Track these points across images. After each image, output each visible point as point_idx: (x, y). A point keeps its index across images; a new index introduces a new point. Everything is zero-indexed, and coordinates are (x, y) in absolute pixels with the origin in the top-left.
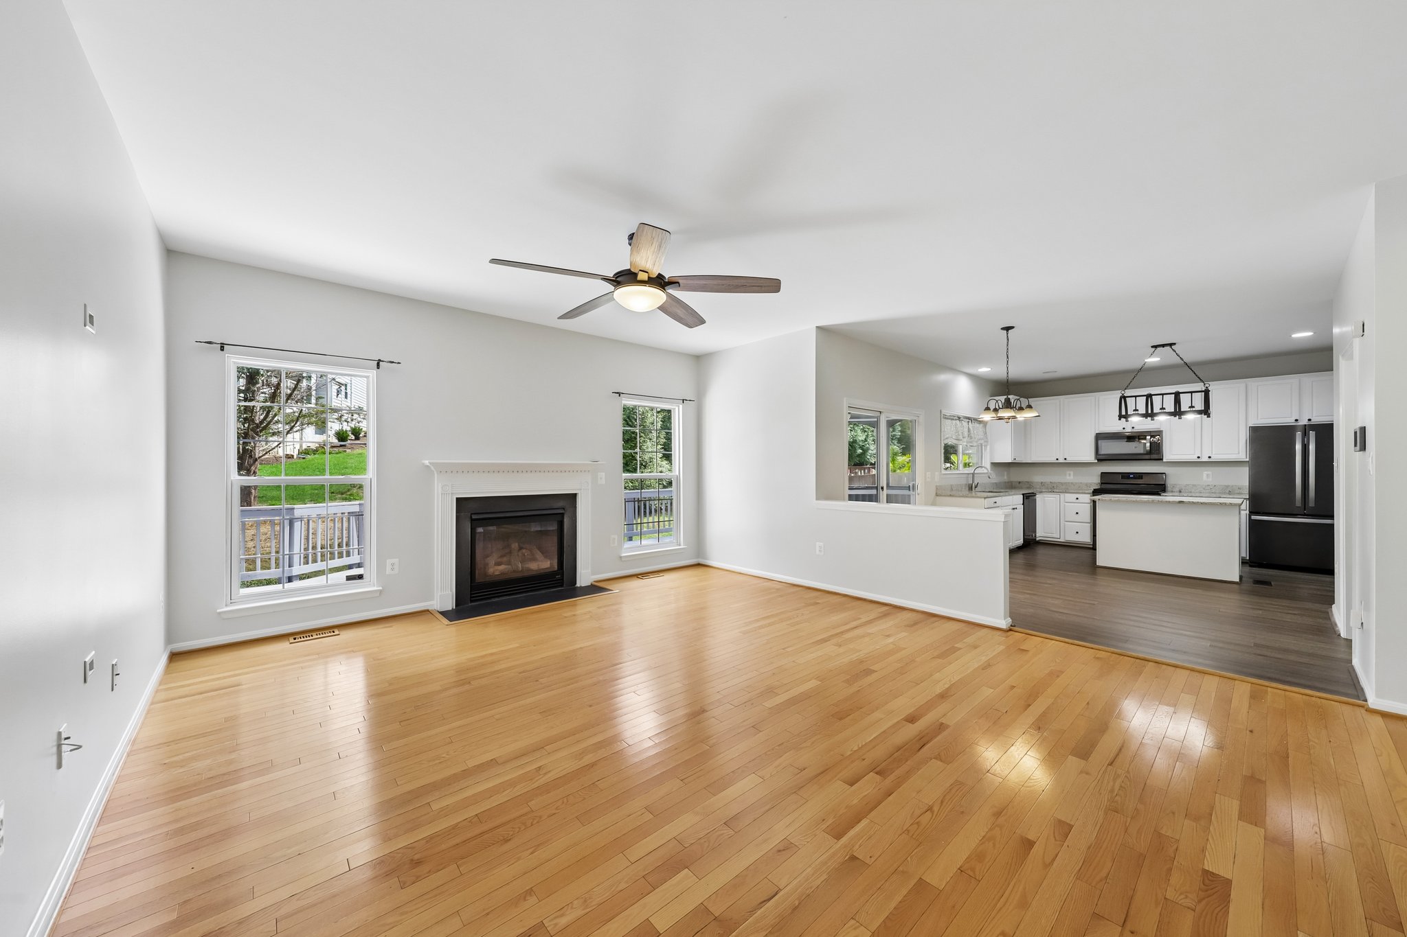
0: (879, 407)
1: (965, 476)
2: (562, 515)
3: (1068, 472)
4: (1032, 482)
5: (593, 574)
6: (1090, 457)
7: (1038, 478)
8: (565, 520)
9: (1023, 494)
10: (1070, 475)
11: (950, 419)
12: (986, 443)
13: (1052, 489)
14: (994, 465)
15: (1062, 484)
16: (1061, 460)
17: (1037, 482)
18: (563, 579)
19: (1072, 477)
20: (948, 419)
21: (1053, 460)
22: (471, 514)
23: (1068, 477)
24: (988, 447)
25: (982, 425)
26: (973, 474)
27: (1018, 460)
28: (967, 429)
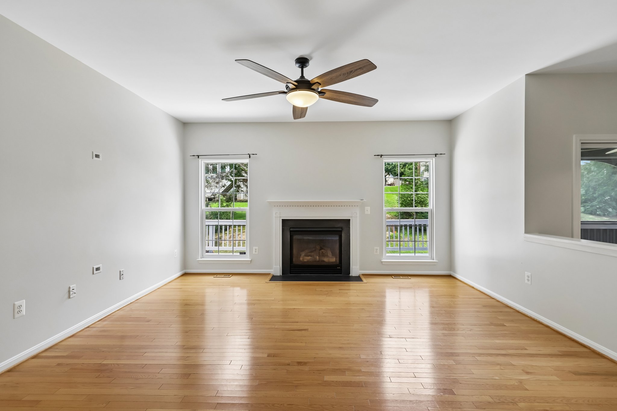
2: (341, 231)
5: (361, 269)
8: (342, 235)
18: (341, 270)
22: (290, 228)
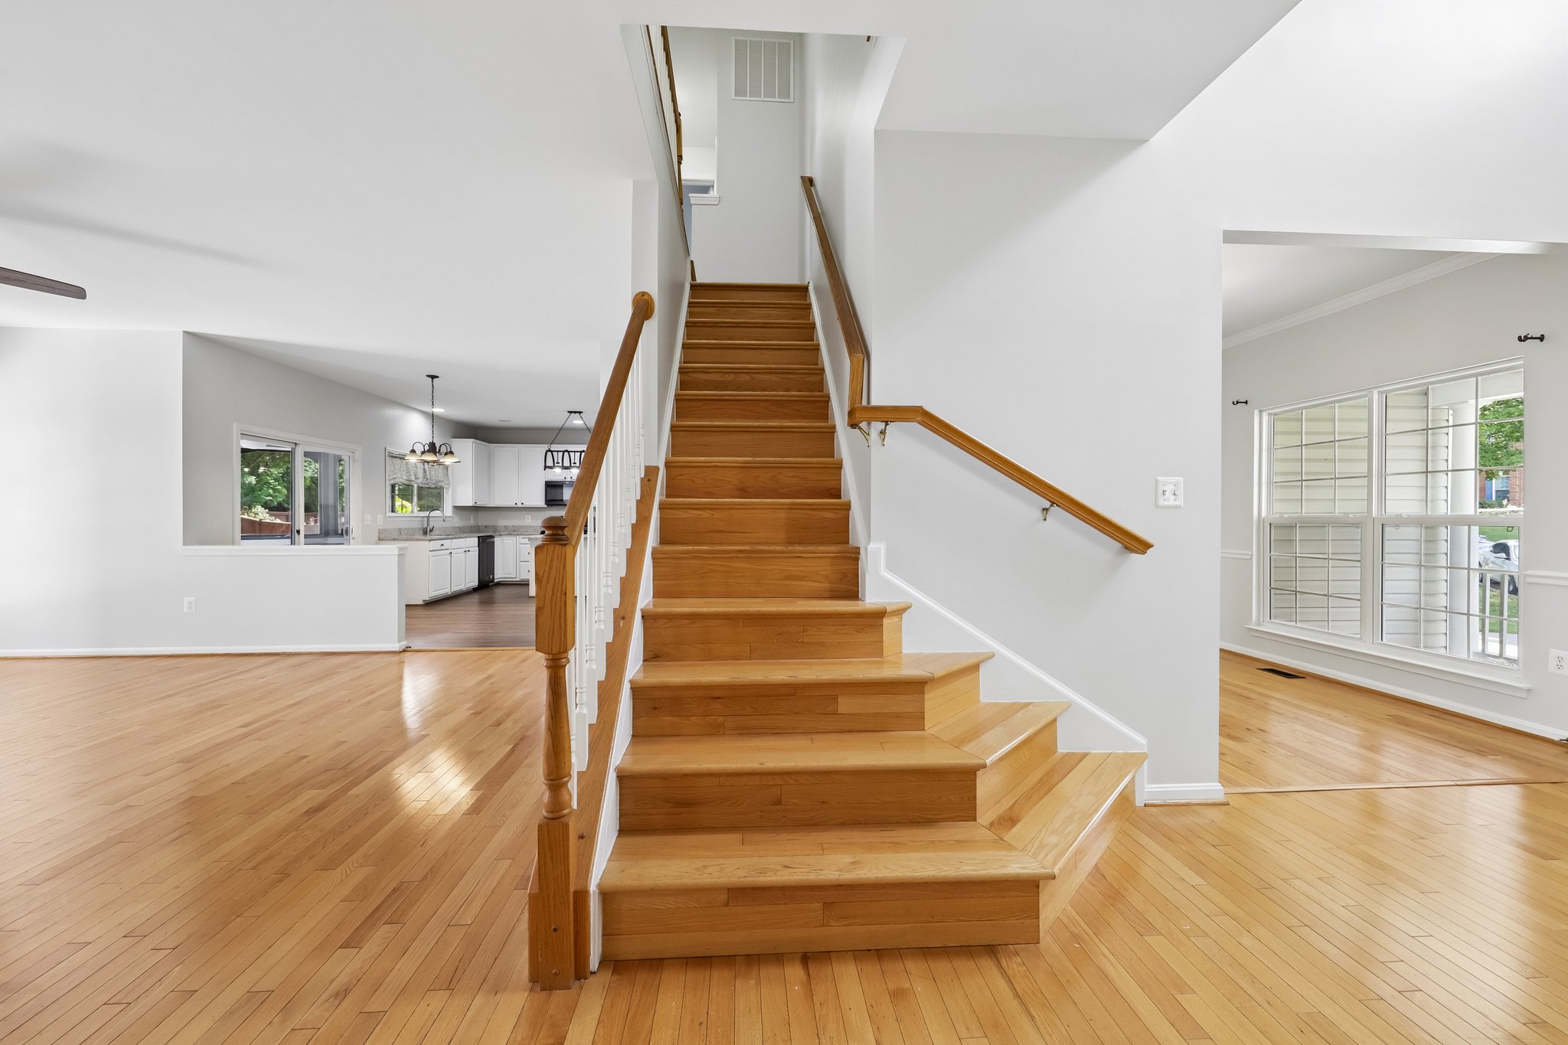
0: (295, 438)
1: (421, 519)
3: (527, 516)
4: (496, 526)
6: (540, 502)
7: (503, 521)
9: (479, 537)
10: (528, 518)
11: (398, 457)
12: (447, 486)
13: (513, 531)
14: (458, 509)
15: (522, 527)
16: (519, 505)
17: (502, 526)
19: (530, 521)
20: (395, 457)
21: (512, 504)
23: (527, 521)
24: (450, 489)
25: (441, 467)
26: (428, 517)
27: (480, 503)
28: (422, 470)
